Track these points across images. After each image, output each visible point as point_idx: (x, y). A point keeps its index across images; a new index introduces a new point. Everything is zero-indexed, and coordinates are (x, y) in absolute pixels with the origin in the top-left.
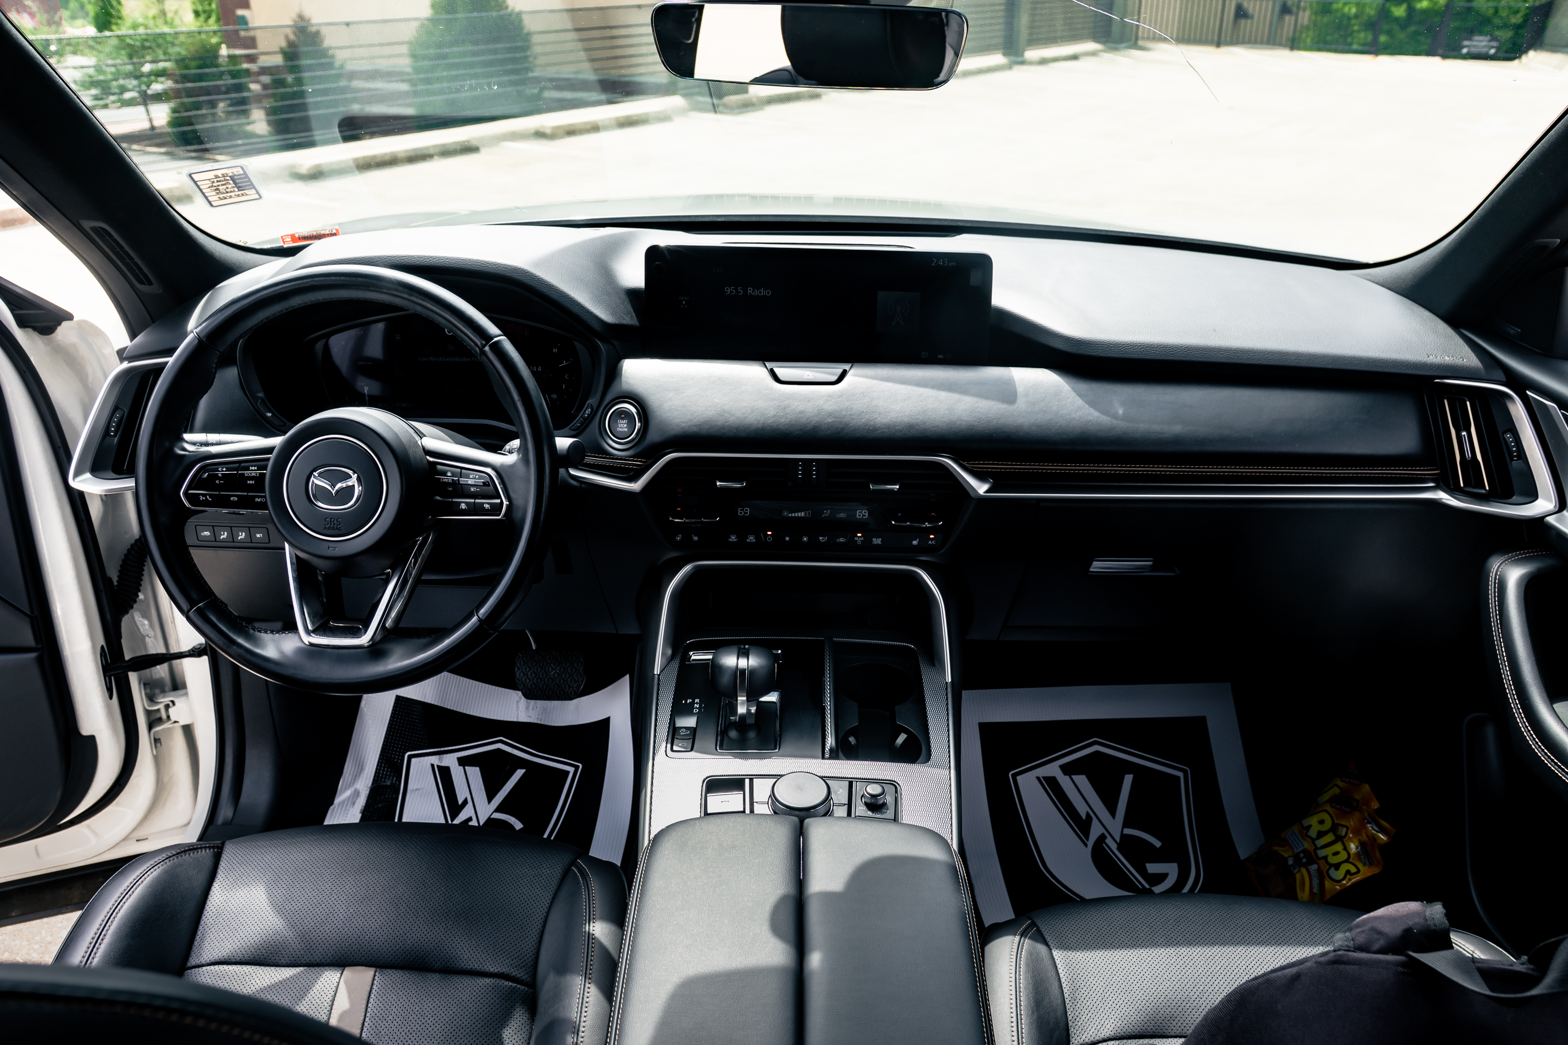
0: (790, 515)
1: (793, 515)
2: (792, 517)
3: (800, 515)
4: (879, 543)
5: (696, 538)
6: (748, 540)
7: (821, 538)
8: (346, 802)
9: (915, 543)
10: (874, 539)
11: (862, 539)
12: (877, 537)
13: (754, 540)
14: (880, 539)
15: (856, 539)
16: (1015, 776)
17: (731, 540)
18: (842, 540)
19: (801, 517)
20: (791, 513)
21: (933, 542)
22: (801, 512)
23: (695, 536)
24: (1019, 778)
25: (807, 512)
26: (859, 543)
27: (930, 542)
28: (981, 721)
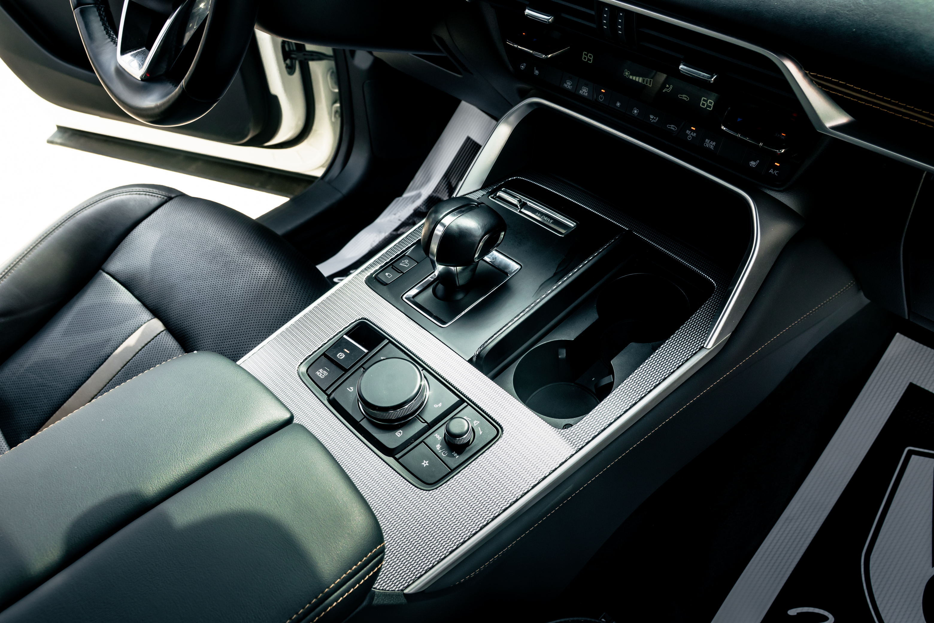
0: (631, 77)
1: (634, 78)
2: (632, 80)
3: (637, 80)
4: (712, 147)
5: (537, 72)
6: (580, 92)
7: (652, 117)
8: (408, 199)
9: (753, 164)
10: (707, 140)
11: (695, 135)
12: (712, 139)
13: (587, 94)
14: (714, 143)
15: (688, 132)
16: (910, 453)
17: (566, 86)
18: (672, 127)
19: (638, 82)
20: (633, 75)
21: (776, 172)
22: (639, 76)
23: (537, 69)
24: (914, 458)
25: (646, 79)
26: (689, 138)
27: (771, 171)
28: (914, 383)
